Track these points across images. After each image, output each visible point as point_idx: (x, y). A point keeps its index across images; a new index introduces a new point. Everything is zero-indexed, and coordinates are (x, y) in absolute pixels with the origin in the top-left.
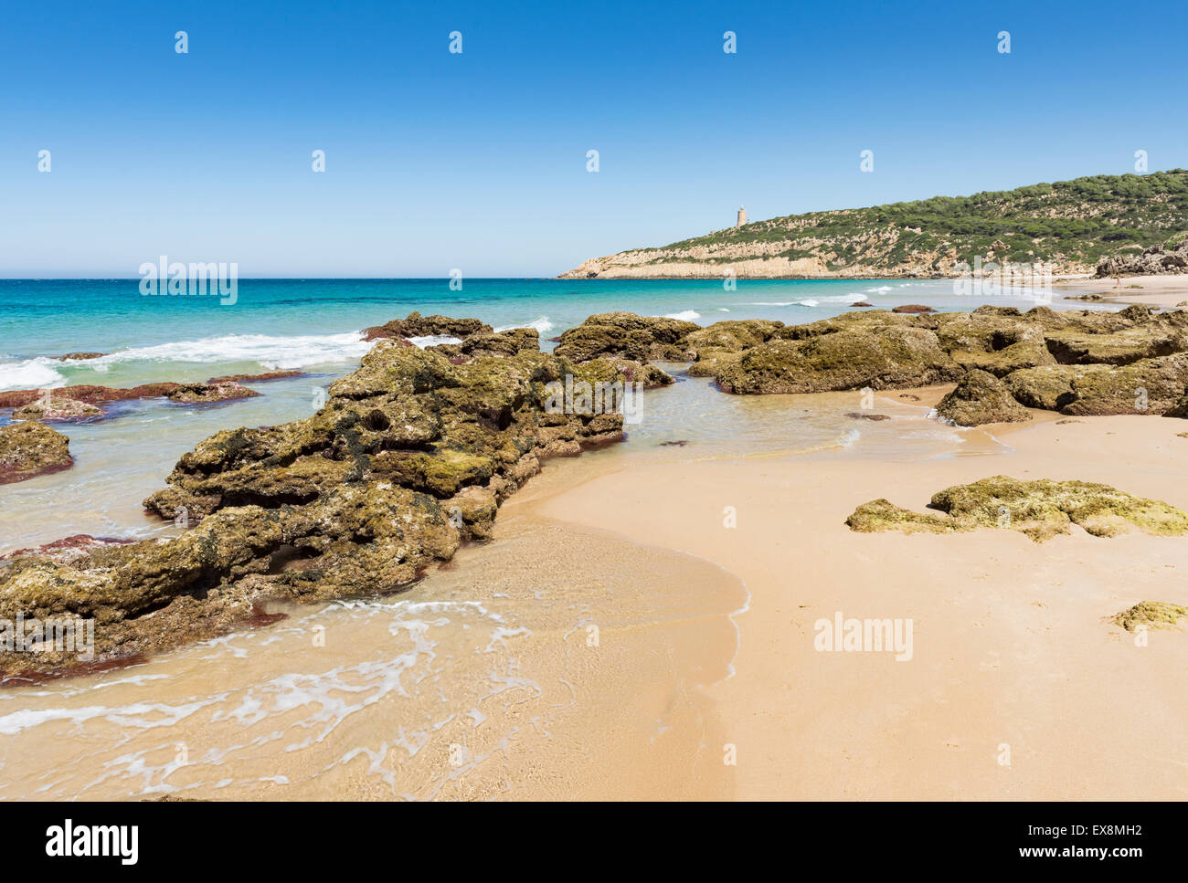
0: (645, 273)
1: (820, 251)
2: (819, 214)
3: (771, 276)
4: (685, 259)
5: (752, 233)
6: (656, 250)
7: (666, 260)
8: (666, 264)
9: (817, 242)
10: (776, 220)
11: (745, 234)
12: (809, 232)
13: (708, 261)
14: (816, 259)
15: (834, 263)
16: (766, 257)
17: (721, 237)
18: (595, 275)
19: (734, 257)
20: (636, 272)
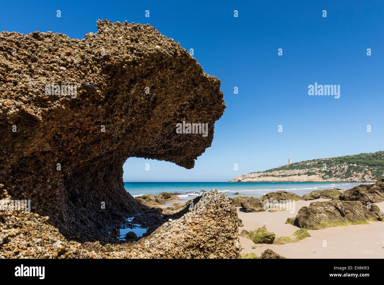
0: (257, 180)
1: (319, 172)
2: (318, 160)
3: (302, 181)
4: (271, 175)
5: (294, 167)
6: (261, 172)
7: (264, 176)
8: (264, 177)
9: (318, 169)
10: (302, 162)
11: (292, 167)
12: (314, 166)
13: (279, 176)
14: (318, 175)
15: (325, 177)
16: (299, 175)
17: (283, 168)
18: (240, 181)
19: (288, 175)
20: (254, 180)
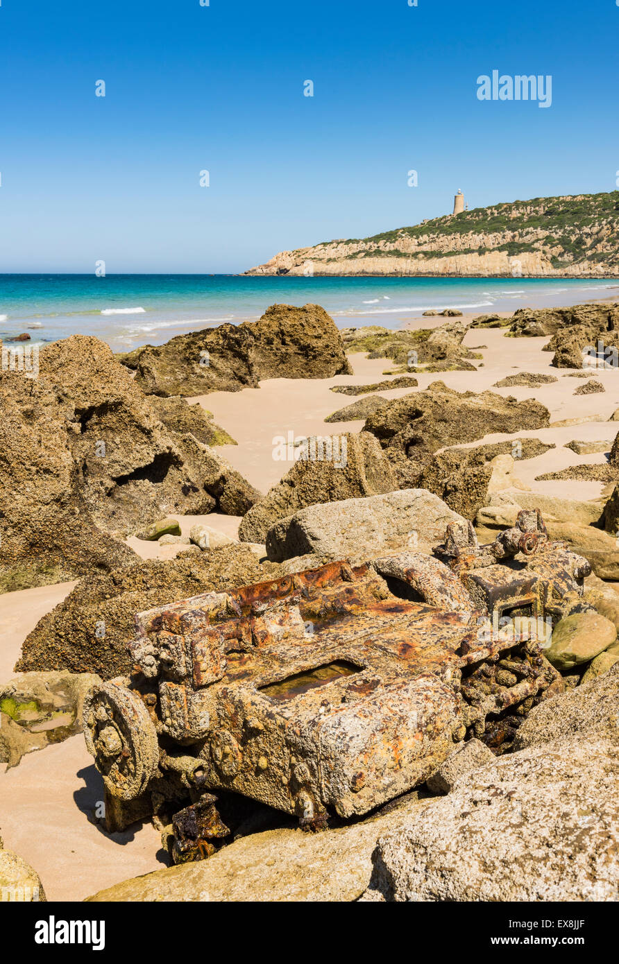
0: (343, 270)
1: (545, 244)
2: (548, 200)
3: (486, 273)
4: (390, 252)
5: (470, 223)
6: (357, 241)
7: (368, 254)
8: (367, 259)
9: (542, 233)
10: (498, 207)
11: (462, 223)
12: (534, 221)
13: (415, 255)
14: (539, 254)
15: (560, 259)
16: (481, 251)
17: (434, 227)
18: (286, 271)
19: (446, 250)
20: (334, 268)
